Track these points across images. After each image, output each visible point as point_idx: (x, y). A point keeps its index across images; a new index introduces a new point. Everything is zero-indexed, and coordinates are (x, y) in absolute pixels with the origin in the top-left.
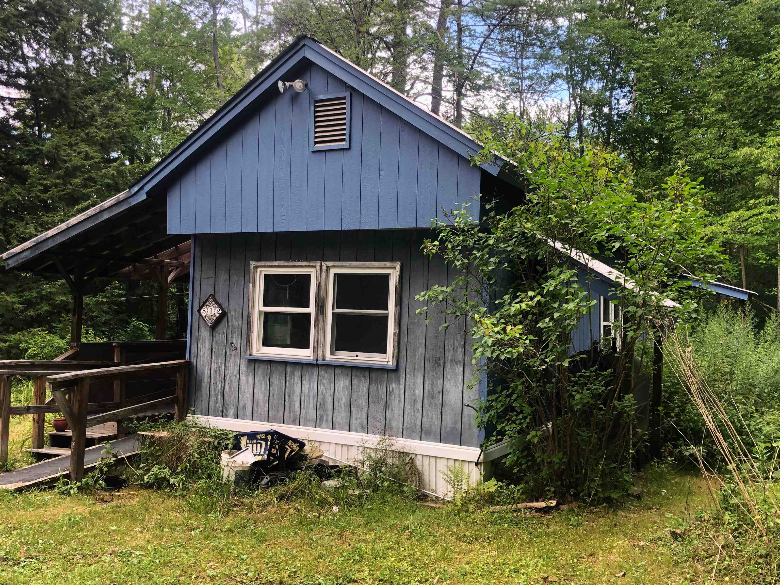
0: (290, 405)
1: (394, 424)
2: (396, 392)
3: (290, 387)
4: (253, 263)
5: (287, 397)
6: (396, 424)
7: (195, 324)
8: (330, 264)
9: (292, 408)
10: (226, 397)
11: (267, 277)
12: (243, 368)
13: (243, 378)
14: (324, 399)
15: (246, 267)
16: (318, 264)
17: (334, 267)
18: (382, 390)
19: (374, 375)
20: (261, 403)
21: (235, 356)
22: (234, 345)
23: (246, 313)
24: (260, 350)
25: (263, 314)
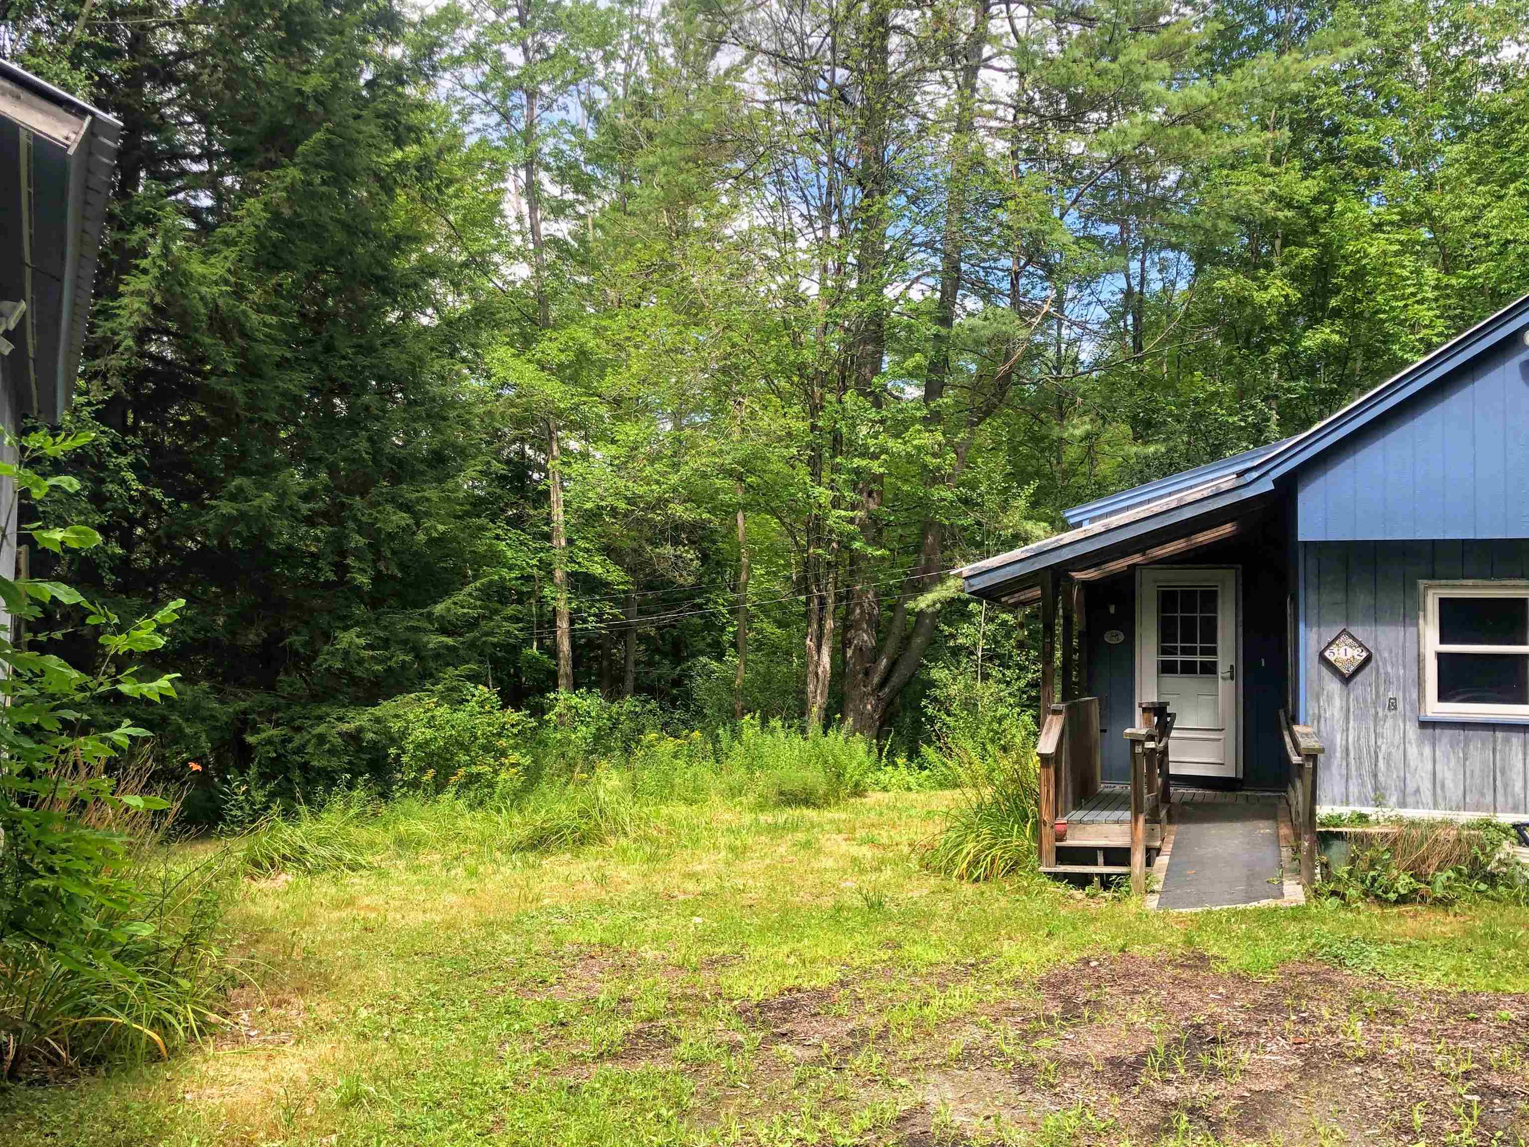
0: (1506, 786)
3: (1503, 759)
4: (1422, 583)
5: (1498, 774)
7: (1313, 673)
9: (1509, 790)
10: (1381, 778)
11: (1442, 601)
12: (1411, 735)
13: (1412, 751)
15: (1415, 586)
20: (1449, 784)
21: (1394, 717)
22: (1393, 705)
23: (1412, 654)
24: (1436, 709)
25: (1440, 656)
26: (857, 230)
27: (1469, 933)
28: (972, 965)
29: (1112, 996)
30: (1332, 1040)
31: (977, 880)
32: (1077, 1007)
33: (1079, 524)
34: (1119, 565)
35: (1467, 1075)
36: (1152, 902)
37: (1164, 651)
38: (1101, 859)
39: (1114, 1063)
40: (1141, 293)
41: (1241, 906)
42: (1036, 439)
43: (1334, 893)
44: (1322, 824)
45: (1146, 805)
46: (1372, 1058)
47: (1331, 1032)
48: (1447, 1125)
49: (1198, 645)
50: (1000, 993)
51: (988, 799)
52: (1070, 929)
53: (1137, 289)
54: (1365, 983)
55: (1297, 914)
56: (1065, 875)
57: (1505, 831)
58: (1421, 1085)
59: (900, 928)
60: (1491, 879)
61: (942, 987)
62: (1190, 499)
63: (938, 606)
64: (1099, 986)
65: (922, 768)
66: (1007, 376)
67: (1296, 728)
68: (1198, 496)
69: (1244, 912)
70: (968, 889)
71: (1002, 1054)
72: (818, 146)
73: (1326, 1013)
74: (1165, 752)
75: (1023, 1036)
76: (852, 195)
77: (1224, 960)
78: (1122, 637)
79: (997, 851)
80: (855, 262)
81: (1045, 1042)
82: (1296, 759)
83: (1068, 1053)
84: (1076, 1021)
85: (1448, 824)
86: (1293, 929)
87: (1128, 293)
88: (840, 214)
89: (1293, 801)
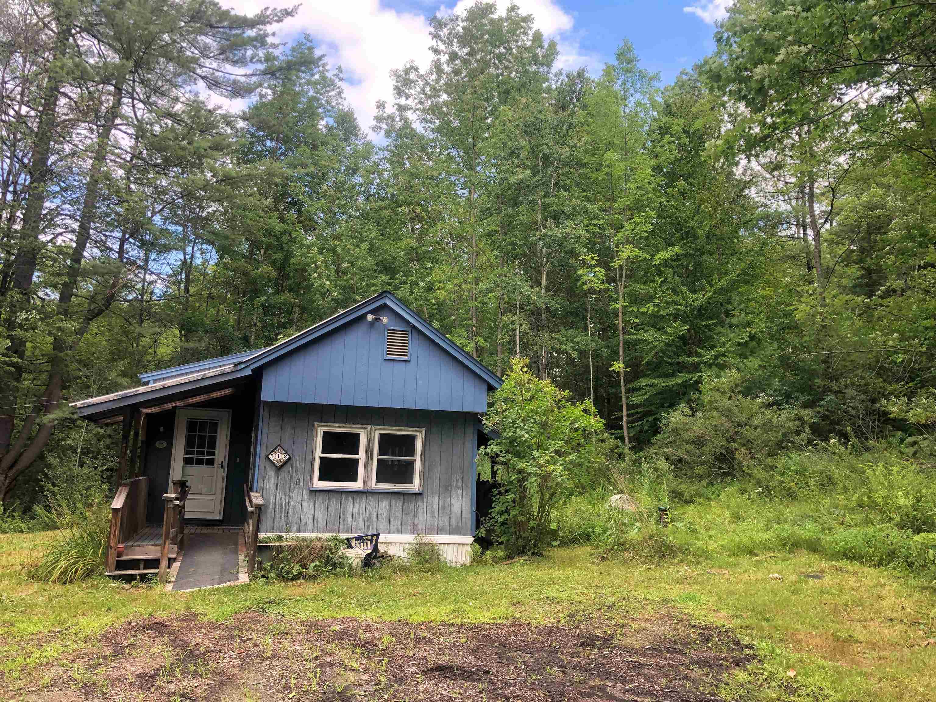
0: (344, 520)
1: (420, 527)
2: (421, 507)
3: (344, 508)
4: (316, 424)
5: (342, 515)
6: (421, 526)
7: (262, 466)
8: (378, 427)
10: (290, 518)
11: (325, 433)
12: (305, 497)
13: (305, 504)
14: (370, 514)
15: (313, 426)
16: (369, 427)
17: (381, 429)
18: (412, 506)
19: (406, 497)
20: (320, 520)
21: (298, 488)
22: (299, 481)
23: (309, 458)
24: (318, 484)
25: (321, 459)
26: (24, 199)
27: (323, 591)
28: (59, 632)
29: (142, 640)
30: (257, 650)
31: (65, 583)
32: (122, 648)
33: (147, 383)
34: (169, 406)
35: (316, 658)
36: (169, 587)
37: (187, 452)
38: (142, 566)
39: (141, 676)
40: (191, 263)
41: (216, 586)
42: (126, 333)
43: (263, 576)
44: (260, 542)
45: (171, 536)
46: (274, 656)
47: (256, 645)
48: (305, 683)
49: (206, 450)
50: (76, 646)
51: (77, 535)
52: (121, 606)
53: (189, 261)
54: (274, 620)
55: (245, 588)
56: (120, 576)
57: (342, 542)
58: (295, 666)
59: (13, 614)
60: (334, 565)
61: (40, 646)
62: (210, 375)
63: (56, 422)
64: (135, 636)
65: (32, 518)
66: (112, 296)
67: (252, 494)
68: (214, 374)
69: (217, 589)
70: (59, 589)
71: (75, 680)
72: (5, 147)
73: (255, 637)
74: (183, 507)
75: (89, 668)
76: (24, 179)
77: (205, 615)
78: (165, 445)
79: (80, 565)
80: (22, 216)
81: (100, 670)
82: (250, 509)
83: (114, 674)
84: (120, 656)
85: (319, 539)
86: (242, 596)
87: (184, 262)
88: (15, 188)
89: (246, 530)
